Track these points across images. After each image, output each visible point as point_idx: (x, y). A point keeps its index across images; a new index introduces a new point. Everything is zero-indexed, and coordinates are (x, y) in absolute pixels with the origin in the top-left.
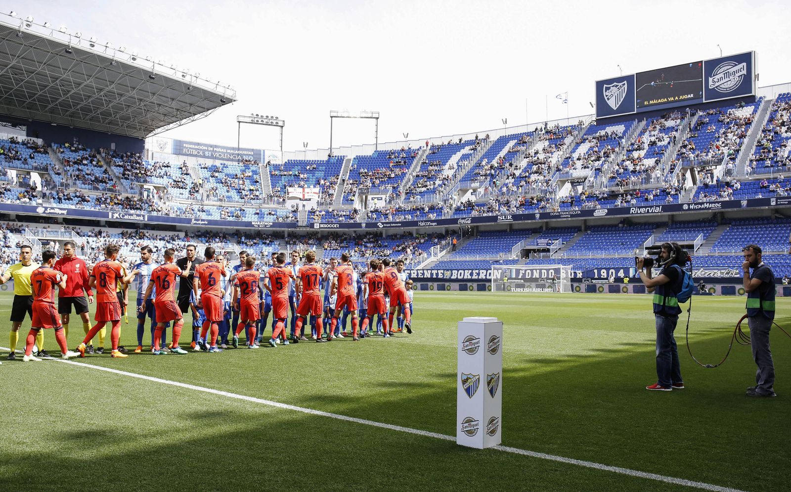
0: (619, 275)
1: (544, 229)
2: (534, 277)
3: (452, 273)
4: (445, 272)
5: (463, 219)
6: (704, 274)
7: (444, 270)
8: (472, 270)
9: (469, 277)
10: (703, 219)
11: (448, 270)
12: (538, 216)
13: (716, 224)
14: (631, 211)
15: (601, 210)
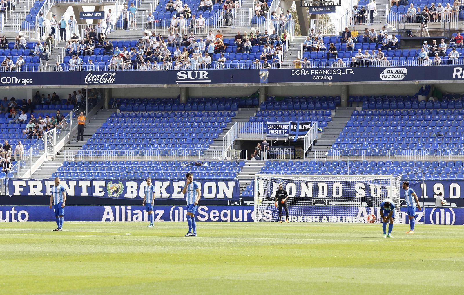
1: (262, 99)
2: (303, 195)
3: (126, 188)
4: (110, 185)
5: (95, 73)
7: (107, 181)
8: (171, 181)
9: (166, 195)
11: (116, 181)
12: (264, 75)
14: (455, 73)
15: (395, 70)
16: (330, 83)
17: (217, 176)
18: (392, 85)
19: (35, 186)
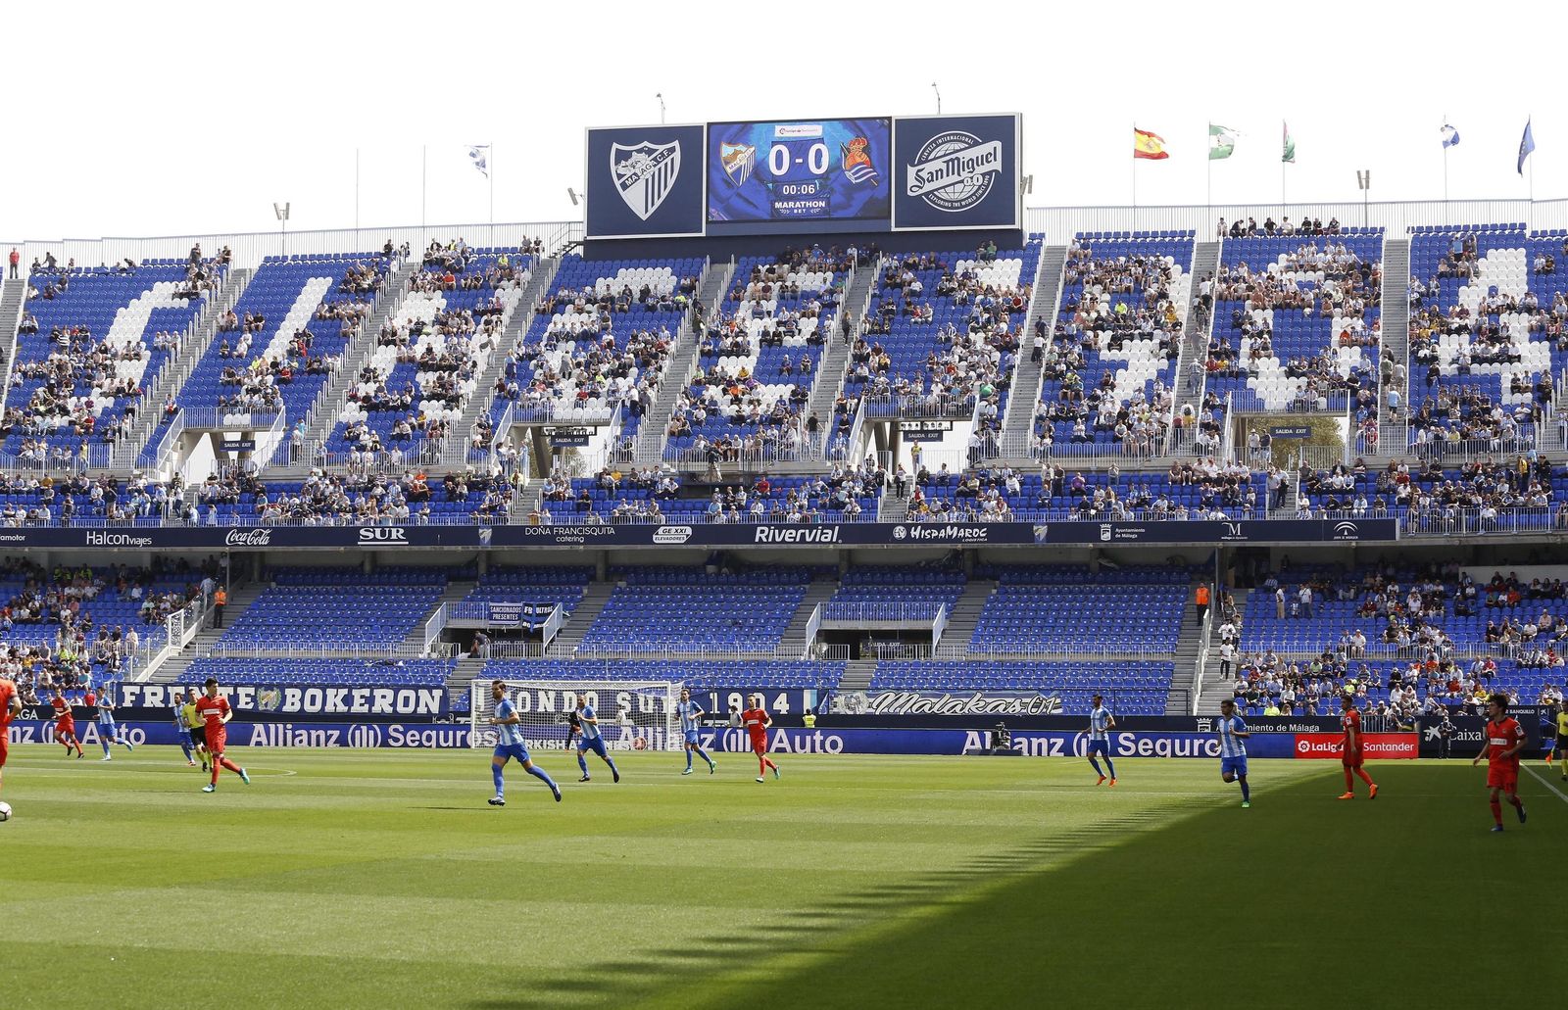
0: (776, 706)
1: (482, 569)
2: (541, 709)
3: (284, 698)
4: (262, 693)
5: (241, 530)
6: (984, 707)
7: (257, 687)
8: (350, 688)
9: (342, 708)
10: (929, 563)
11: (270, 687)
12: (486, 534)
13: (962, 577)
14: (758, 535)
15: (674, 528)
16: (581, 547)
17: (416, 680)
18: (669, 550)
19: (154, 694)
